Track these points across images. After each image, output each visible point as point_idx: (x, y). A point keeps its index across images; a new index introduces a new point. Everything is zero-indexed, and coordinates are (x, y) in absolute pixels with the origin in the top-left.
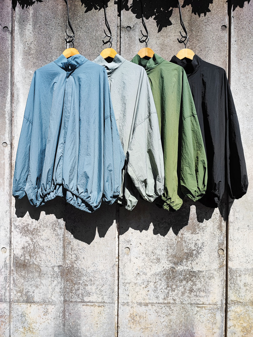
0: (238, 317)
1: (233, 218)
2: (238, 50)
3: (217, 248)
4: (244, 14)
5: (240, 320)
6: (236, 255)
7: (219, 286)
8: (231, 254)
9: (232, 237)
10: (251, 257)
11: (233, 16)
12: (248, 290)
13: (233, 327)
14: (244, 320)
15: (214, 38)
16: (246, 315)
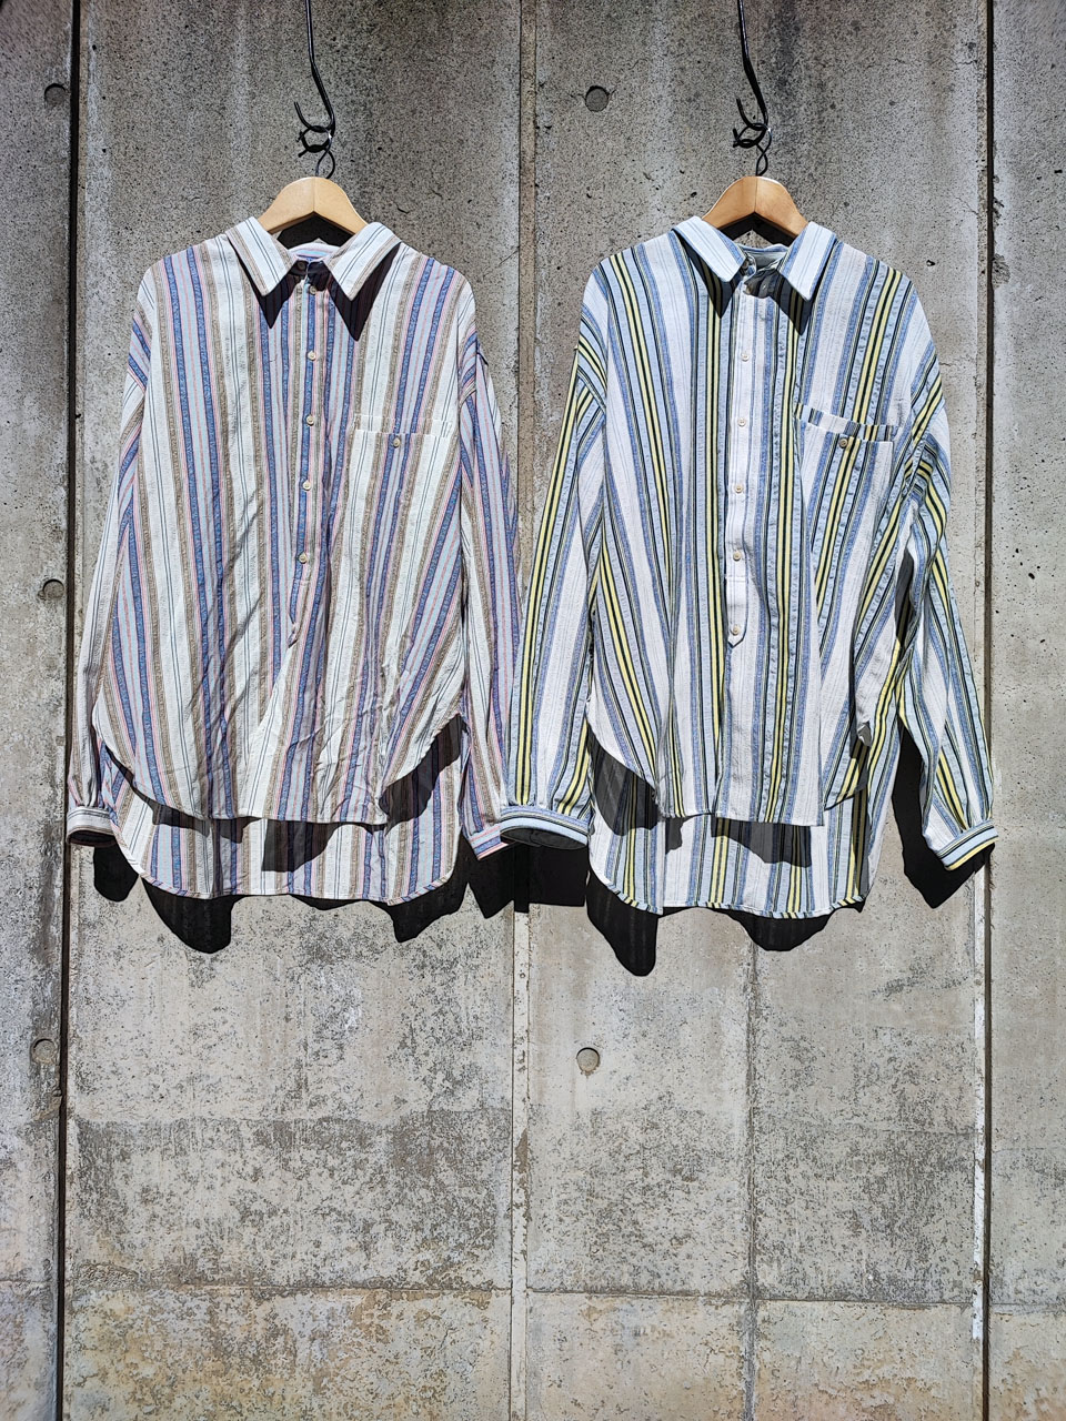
0: (118, 1338)
1: (97, 904)
2: (115, 188)
3: (28, 1037)
4: (140, 38)
5: (126, 1351)
6: (107, 1068)
7: (34, 1200)
8: (86, 1061)
9: (92, 989)
10: (170, 1072)
11: (94, 47)
12: (158, 1220)
13: (95, 1380)
14: (144, 1348)
15: (15, 137)
16: (150, 1330)
